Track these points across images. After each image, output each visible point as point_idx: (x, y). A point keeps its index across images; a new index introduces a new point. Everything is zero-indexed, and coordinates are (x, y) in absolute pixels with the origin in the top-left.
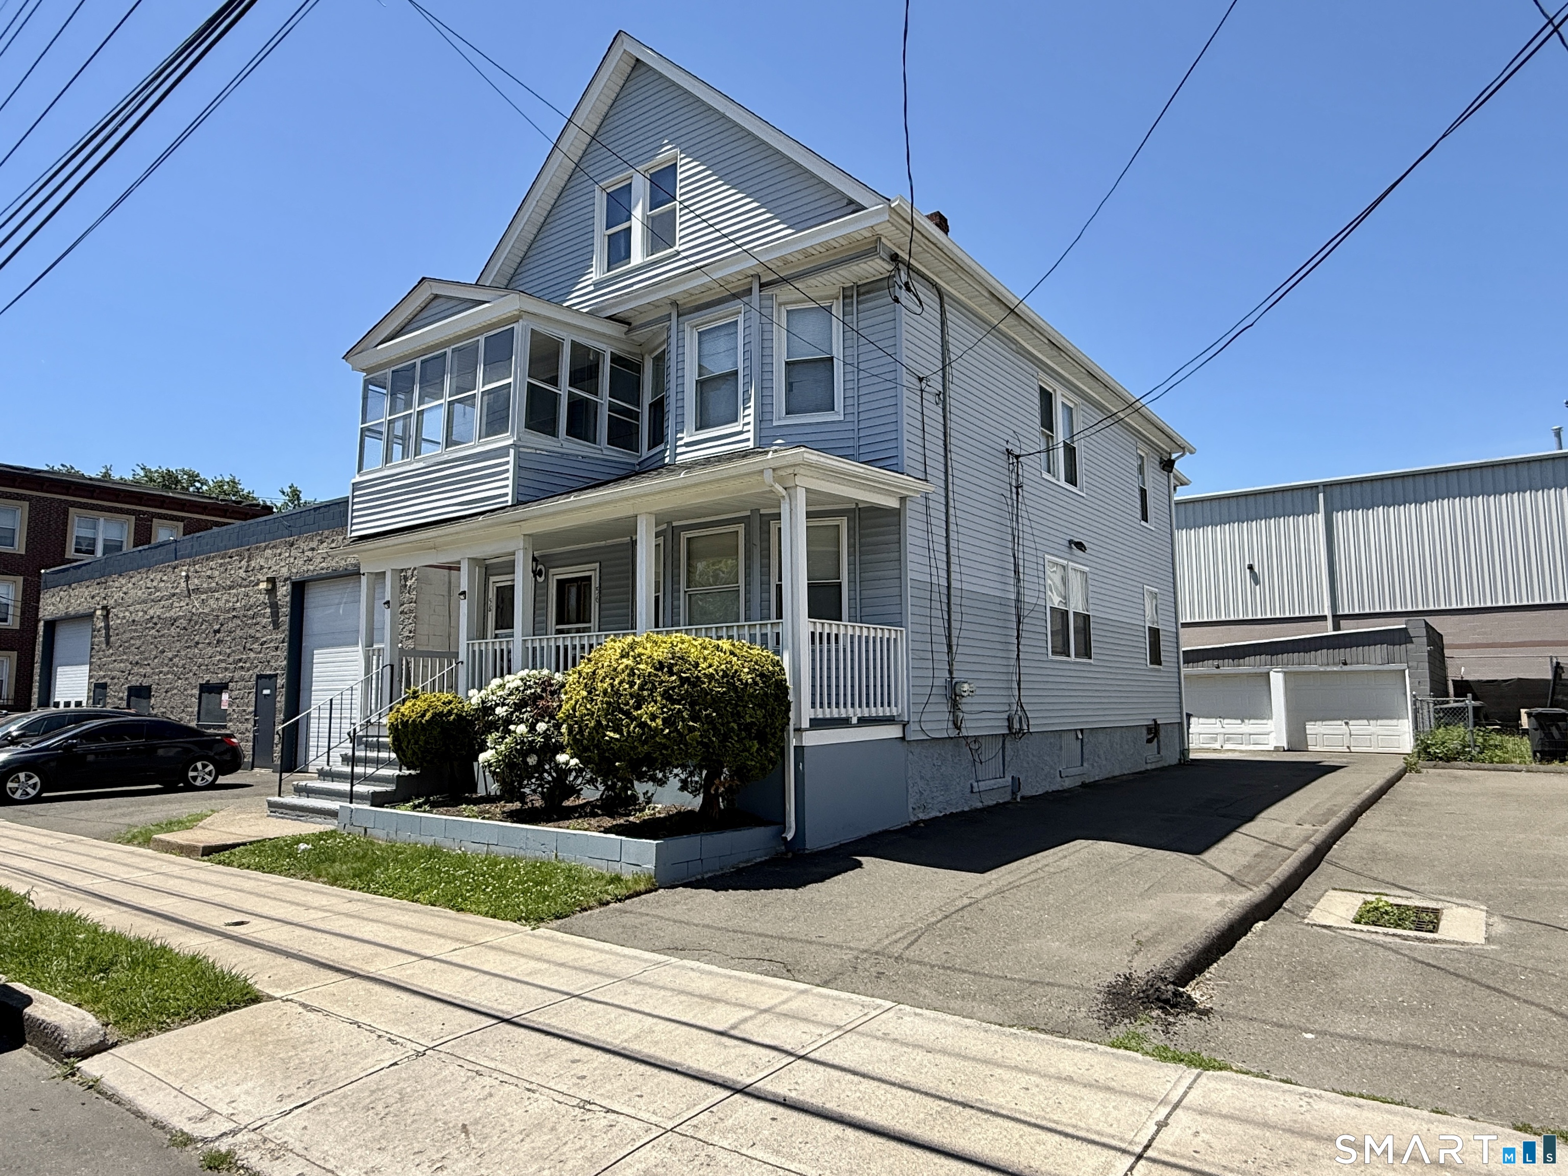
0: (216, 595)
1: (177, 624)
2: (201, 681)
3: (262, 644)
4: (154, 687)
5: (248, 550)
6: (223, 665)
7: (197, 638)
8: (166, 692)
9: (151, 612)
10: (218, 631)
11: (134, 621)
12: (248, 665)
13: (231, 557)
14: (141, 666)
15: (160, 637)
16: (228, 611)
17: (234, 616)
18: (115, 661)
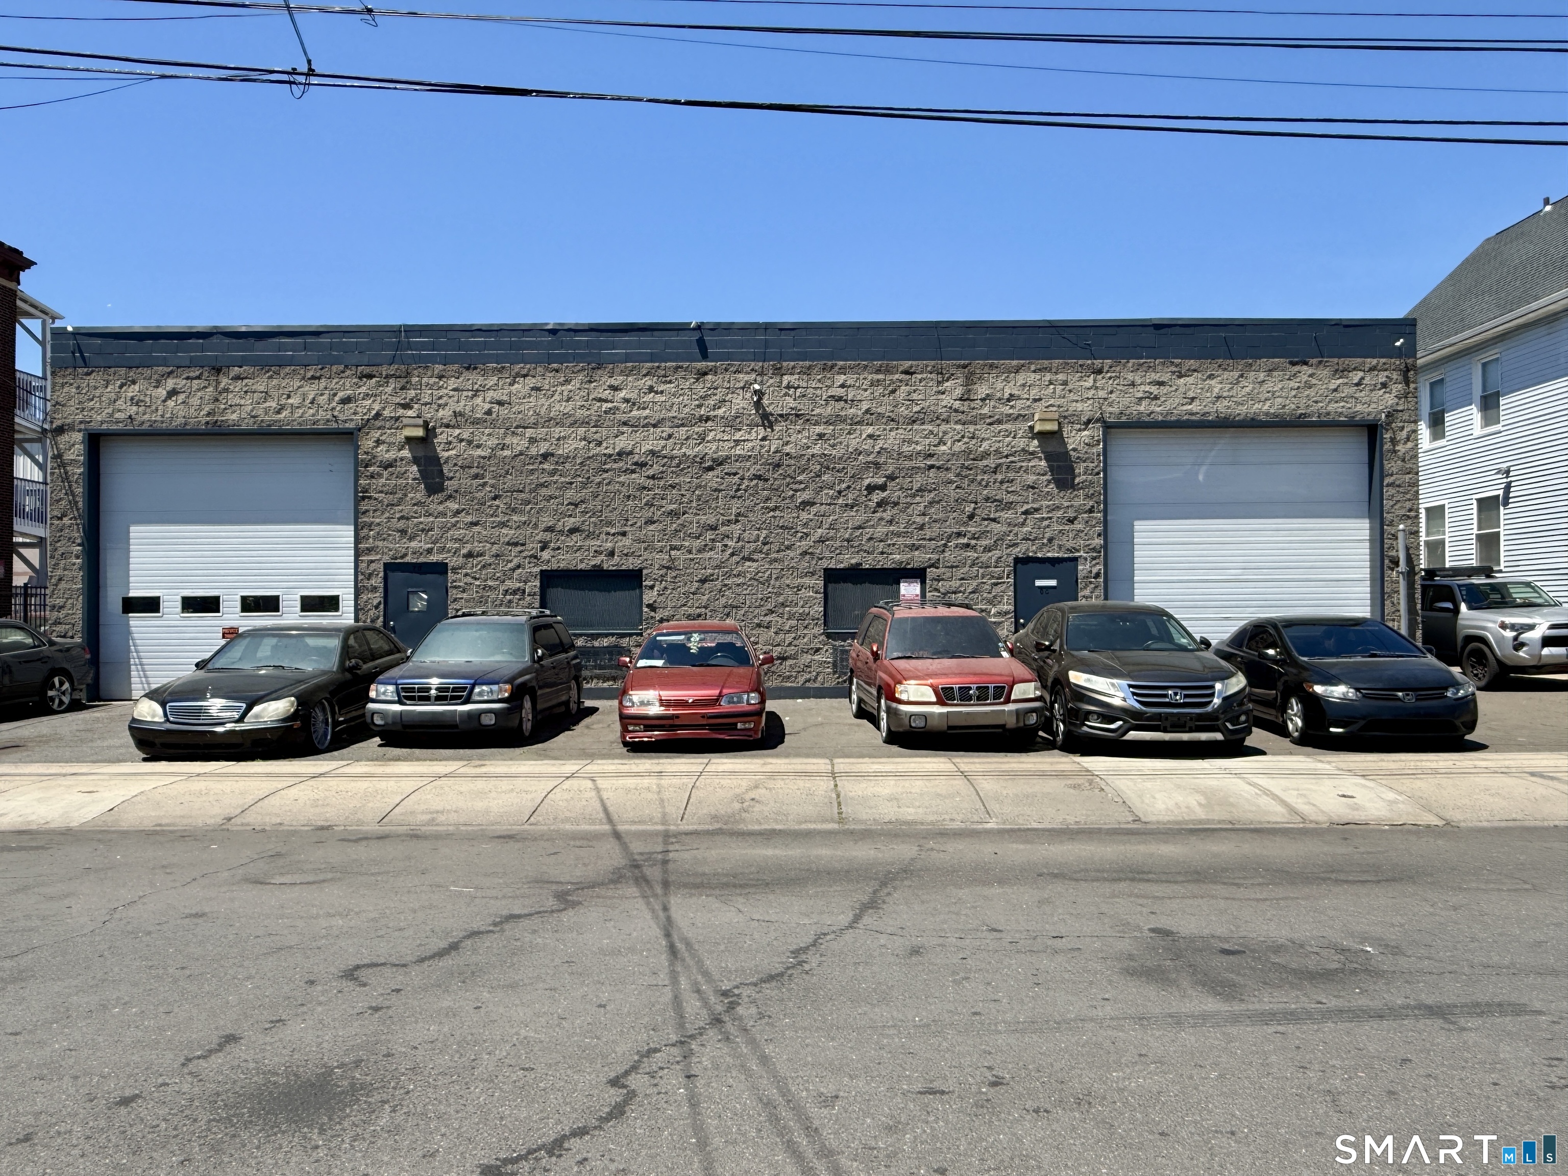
0: (870, 430)
1: (727, 468)
2: (825, 564)
3: (1026, 513)
4: (651, 573)
5: (965, 367)
6: (901, 541)
7: (805, 496)
8: (703, 581)
9: (622, 443)
10: (883, 488)
11: (545, 456)
12: (985, 542)
13: (906, 372)
14: (590, 535)
15: (665, 488)
16: (910, 458)
17: (931, 467)
18: (476, 524)
